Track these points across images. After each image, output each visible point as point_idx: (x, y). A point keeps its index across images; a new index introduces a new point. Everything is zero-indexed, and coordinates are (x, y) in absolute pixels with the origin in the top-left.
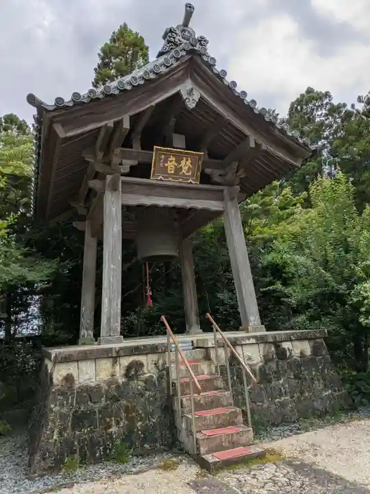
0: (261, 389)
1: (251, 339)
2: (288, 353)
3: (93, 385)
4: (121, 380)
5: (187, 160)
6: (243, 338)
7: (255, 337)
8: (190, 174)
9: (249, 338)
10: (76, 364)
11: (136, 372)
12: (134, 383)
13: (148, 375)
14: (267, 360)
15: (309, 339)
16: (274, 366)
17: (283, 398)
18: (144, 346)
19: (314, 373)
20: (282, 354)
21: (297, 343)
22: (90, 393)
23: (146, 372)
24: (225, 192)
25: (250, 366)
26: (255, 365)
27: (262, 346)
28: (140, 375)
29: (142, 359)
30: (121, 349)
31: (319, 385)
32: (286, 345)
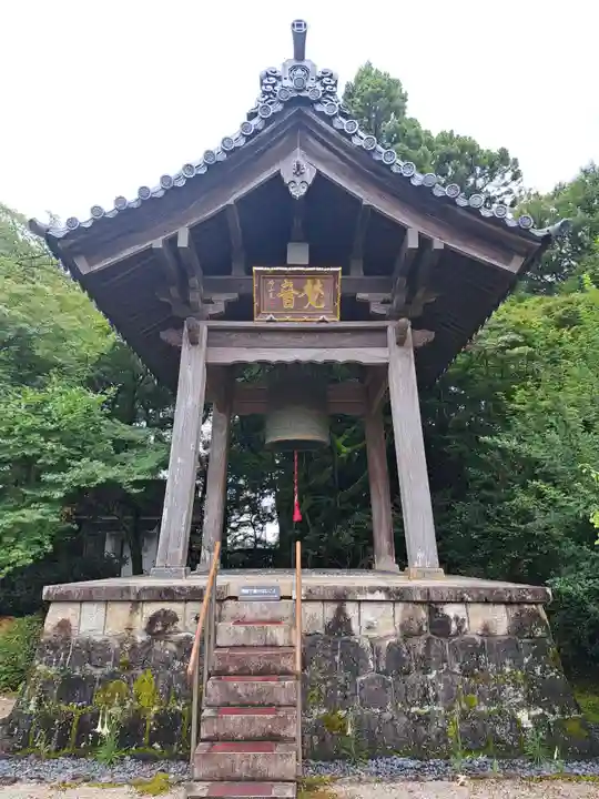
0: (386, 685)
1: (378, 592)
2: (454, 626)
3: (98, 639)
4: (141, 638)
5: (314, 283)
6: (360, 590)
7: (386, 590)
8: (322, 306)
9: (372, 590)
10: (77, 606)
11: (165, 626)
12: (158, 645)
13: (184, 634)
14: (407, 633)
15: (509, 603)
16: (419, 645)
17: (427, 709)
18: (181, 588)
19: (508, 670)
20: (440, 626)
21: (476, 609)
22: (91, 651)
23: (181, 628)
24: (390, 330)
25: (372, 640)
26: (381, 639)
27: (400, 607)
28: (170, 633)
29: (176, 607)
30: (144, 590)
31: (514, 696)
32: (451, 611)
